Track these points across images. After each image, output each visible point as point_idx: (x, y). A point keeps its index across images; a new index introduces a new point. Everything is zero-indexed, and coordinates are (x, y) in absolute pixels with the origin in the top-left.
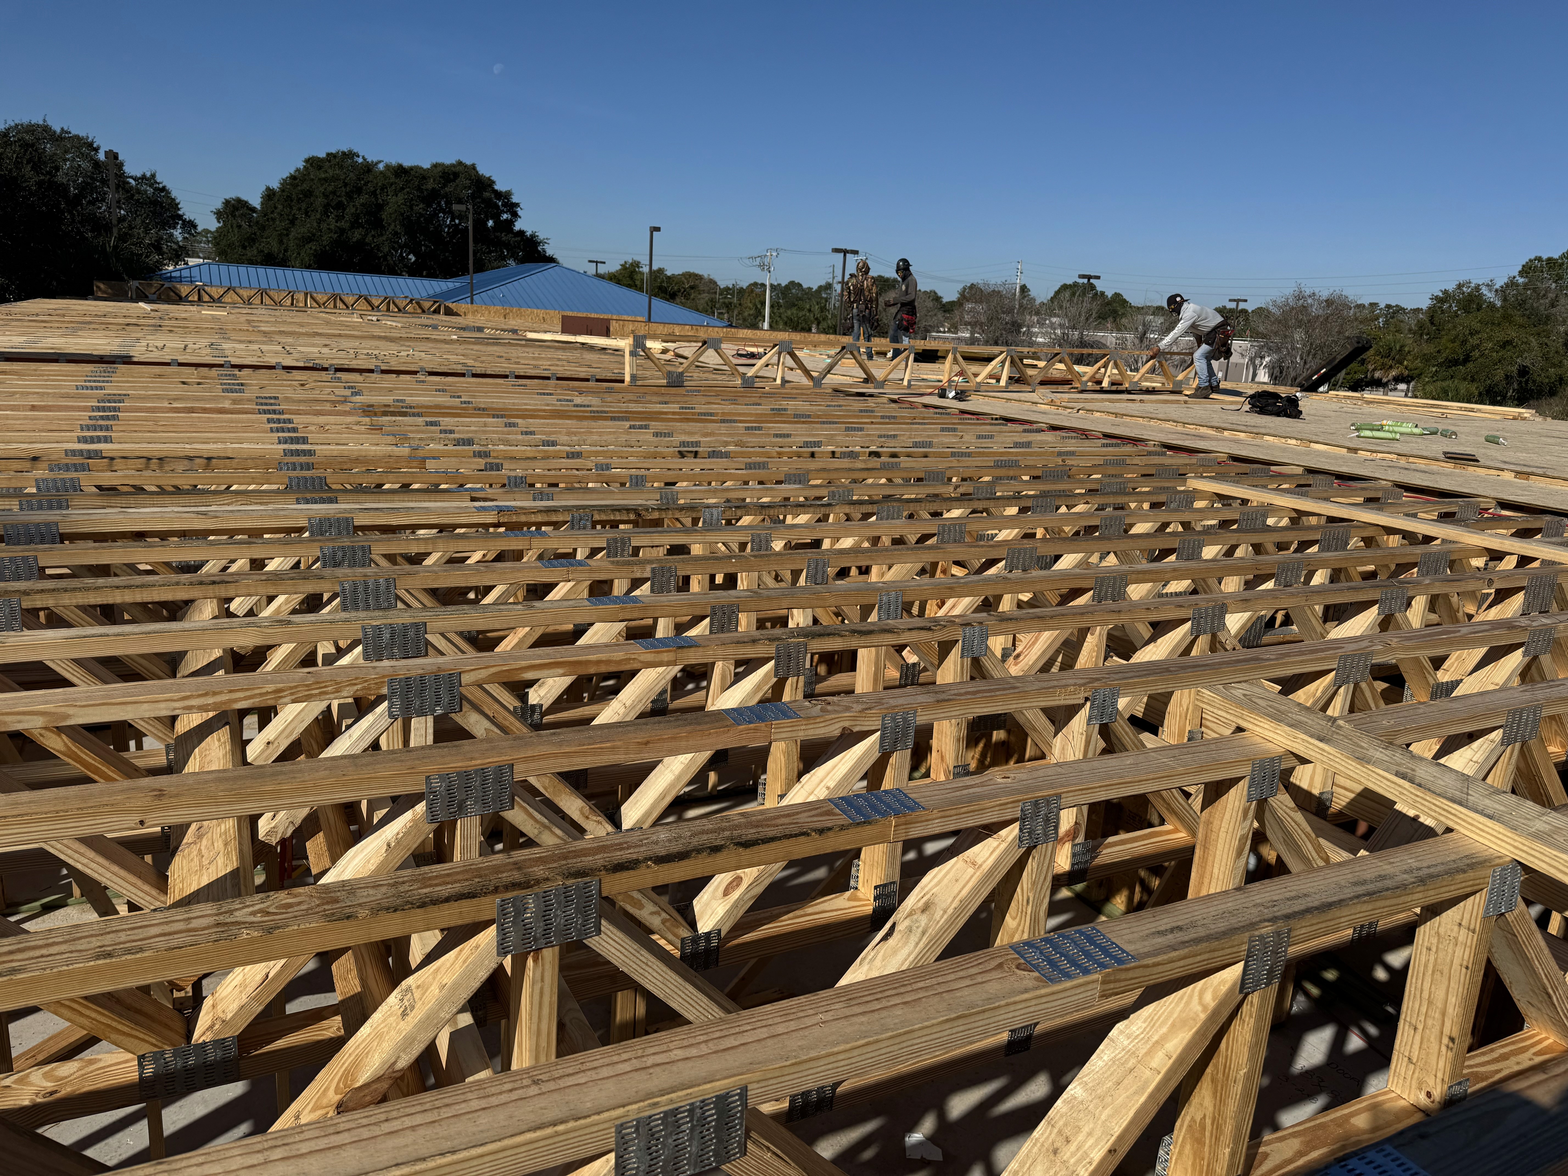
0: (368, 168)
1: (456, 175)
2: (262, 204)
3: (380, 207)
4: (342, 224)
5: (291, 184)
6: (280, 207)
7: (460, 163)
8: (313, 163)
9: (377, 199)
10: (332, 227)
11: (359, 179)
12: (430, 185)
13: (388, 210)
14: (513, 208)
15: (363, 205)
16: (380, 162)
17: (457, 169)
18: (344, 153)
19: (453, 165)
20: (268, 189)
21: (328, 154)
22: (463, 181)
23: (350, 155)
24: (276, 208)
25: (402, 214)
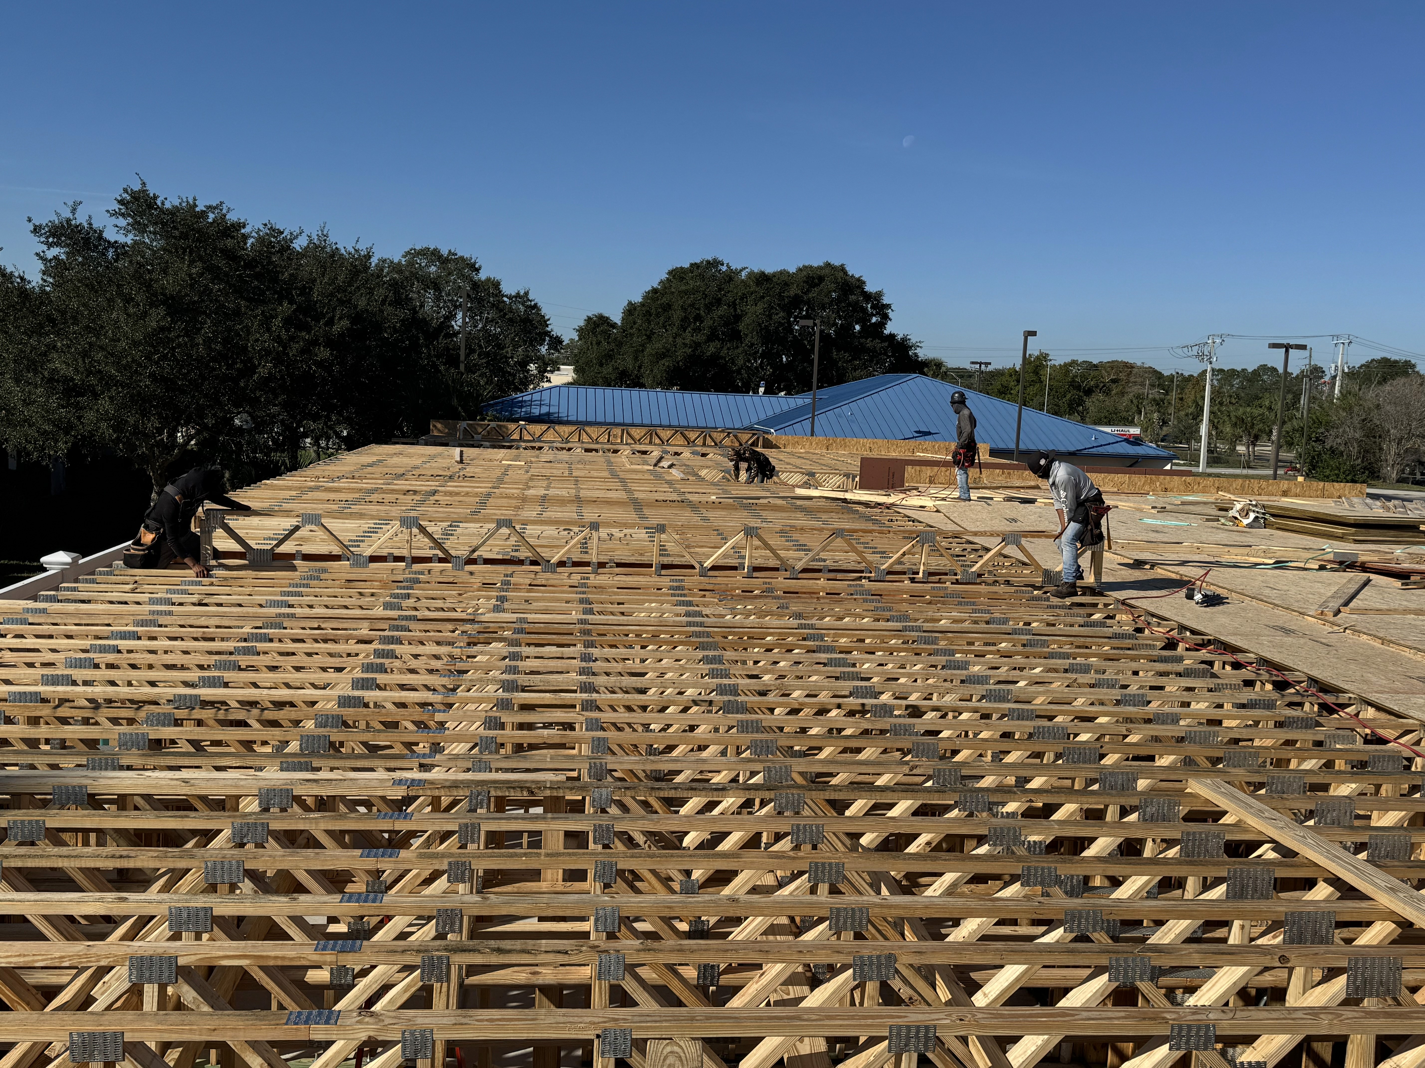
0: (731, 276)
1: (821, 279)
2: (623, 319)
3: (738, 318)
4: (699, 338)
5: (652, 299)
6: (639, 321)
7: (828, 265)
8: (677, 275)
9: (735, 310)
10: (687, 341)
11: (720, 290)
12: (793, 291)
13: (747, 320)
14: (883, 310)
15: (721, 317)
16: (745, 269)
17: (823, 272)
18: (708, 262)
19: (820, 268)
20: (630, 303)
21: (692, 265)
22: (828, 285)
23: (715, 263)
24: (635, 323)
25: (760, 325)
